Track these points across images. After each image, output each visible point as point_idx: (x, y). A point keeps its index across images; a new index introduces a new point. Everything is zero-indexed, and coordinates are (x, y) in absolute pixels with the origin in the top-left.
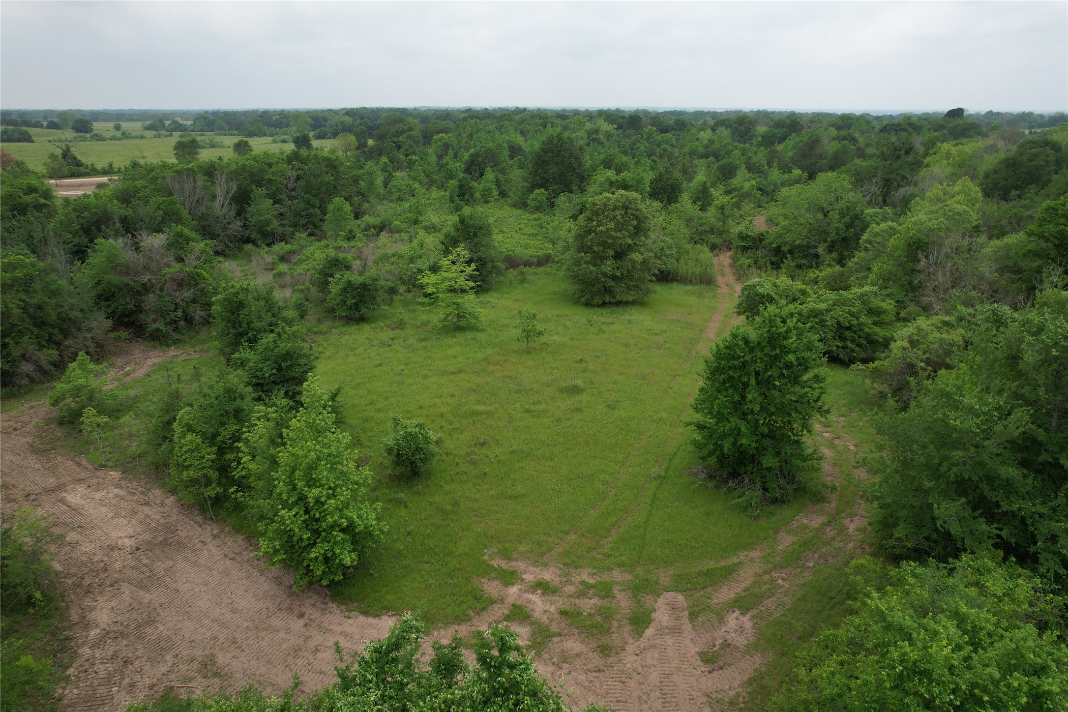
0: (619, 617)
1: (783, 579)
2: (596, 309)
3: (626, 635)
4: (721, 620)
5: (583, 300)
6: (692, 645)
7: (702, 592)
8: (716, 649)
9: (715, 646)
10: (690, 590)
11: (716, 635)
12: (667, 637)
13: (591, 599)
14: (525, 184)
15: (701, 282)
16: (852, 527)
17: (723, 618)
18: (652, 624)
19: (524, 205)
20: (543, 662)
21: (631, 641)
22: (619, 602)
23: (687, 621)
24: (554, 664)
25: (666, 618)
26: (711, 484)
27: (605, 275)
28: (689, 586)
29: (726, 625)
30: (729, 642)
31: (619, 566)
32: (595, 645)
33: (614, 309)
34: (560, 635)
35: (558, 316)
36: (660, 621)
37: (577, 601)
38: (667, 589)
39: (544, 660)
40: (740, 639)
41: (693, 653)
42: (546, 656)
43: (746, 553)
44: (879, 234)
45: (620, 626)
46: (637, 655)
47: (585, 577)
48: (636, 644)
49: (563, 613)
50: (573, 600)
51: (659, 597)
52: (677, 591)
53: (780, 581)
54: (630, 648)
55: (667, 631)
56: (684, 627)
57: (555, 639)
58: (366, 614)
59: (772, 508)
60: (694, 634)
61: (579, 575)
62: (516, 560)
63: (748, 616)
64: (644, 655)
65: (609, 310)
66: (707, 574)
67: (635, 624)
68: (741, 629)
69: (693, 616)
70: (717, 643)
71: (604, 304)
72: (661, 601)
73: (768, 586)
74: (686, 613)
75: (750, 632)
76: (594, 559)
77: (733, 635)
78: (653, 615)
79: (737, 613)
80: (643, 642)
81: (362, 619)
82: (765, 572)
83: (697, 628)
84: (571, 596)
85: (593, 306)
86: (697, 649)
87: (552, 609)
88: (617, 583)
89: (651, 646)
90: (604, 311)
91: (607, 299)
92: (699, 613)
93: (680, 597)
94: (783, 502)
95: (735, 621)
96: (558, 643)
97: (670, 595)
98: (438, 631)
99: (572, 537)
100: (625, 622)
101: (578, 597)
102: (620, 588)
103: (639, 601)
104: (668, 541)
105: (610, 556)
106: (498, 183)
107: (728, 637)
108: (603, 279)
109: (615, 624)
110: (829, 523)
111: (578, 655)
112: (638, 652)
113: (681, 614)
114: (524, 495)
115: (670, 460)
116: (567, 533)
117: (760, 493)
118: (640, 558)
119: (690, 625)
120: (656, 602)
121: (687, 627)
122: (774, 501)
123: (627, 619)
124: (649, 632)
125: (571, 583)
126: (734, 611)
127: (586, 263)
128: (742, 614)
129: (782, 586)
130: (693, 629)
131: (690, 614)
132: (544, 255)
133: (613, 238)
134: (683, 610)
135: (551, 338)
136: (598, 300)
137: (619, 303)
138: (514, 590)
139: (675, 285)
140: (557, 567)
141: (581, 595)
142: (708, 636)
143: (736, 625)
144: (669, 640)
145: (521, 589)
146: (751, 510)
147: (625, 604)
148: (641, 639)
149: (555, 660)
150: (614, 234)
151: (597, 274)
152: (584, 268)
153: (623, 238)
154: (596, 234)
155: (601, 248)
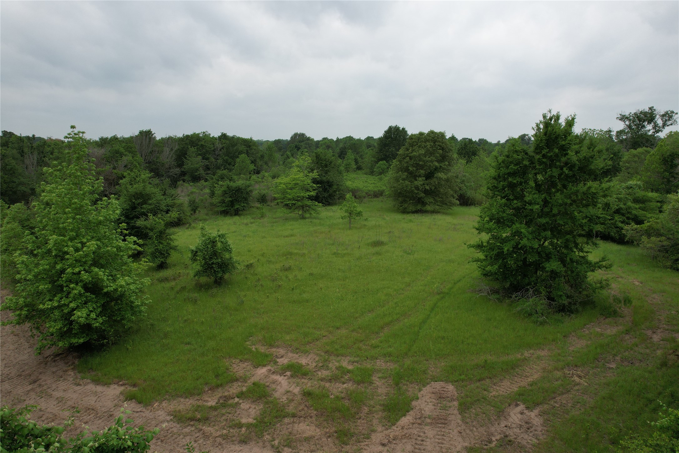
0: (372, 403)
1: (580, 377)
3: (375, 422)
4: (501, 414)
5: (401, 209)
6: (460, 439)
7: (478, 384)
8: (493, 445)
9: (490, 441)
10: (463, 381)
11: (493, 429)
12: (427, 427)
13: (344, 383)
14: (373, 159)
16: (656, 338)
17: (503, 411)
18: (411, 413)
19: (372, 173)
20: (261, 444)
21: (380, 429)
22: (377, 388)
23: (456, 412)
24: (273, 446)
25: (431, 406)
26: (493, 297)
27: (417, 188)
28: (463, 377)
29: (506, 419)
30: (512, 438)
31: (385, 355)
32: (334, 429)
33: (424, 214)
34: (294, 416)
36: (421, 410)
37: (327, 385)
38: (435, 379)
39: (264, 442)
40: (526, 437)
41: (459, 448)
42: (267, 437)
43: (531, 351)
44: (637, 156)
45: (370, 412)
46: (384, 445)
47: (345, 364)
48: (387, 432)
49: (307, 394)
50: (322, 383)
51: (424, 386)
52: (447, 381)
53: (577, 379)
54: (377, 437)
55: (428, 421)
56: (452, 418)
57: (286, 420)
58: (97, 382)
59: (558, 316)
60: (463, 427)
61: (338, 362)
62: (278, 347)
63: (536, 411)
64: (393, 446)
66: (485, 366)
67: (389, 411)
68: (528, 426)
69: (464, 408)
70: (494, 439)
71: (416, 212)
72: (427, 390)
73: (559, 382)
74: (456, 403)
75: (540, 429)
76: (360, 349)
77: (517, 431)
78: (414, 403)
79: (521, 407)
80: (395, 431)
81: (91, 387)
82: (556, 369)
83: (468, 420)
84: (322, 380)
86: (466, 444)
87: (297, 390)
88: (379, 371)
89: (404, 436)
91: (419, 207)
92: (472, 404)
93: (451, 387)
94: (571, 312)
95: (520, 416)
96: (289, 424)
97: (438, 385)
98: (161, 403)
99: (343, 332)
100: (378, 407)
101: (330, 381)
102: (380, 375)
103: (399, 389)
104: (443, 338)
105: (378, 346)
106: (356, 161)
107: (509, 432)
108: (416, 191)
109: (366, 409)
110: (627, 332)
111: (308, 439)
112: (386, 441)
113: (449, 404)
114: (307, 301)
115: (455, 284)
116: (338, 328)
117: (545, 302)
118: (409, 350)
119: (460, 416)
120: (420, 390)
121: (455, 418)
122: (562, 309)
123: (380, 405)
124: (405, 420)
125: (327, 368)
126: (517, 405)
127: (403, 179)
128: (527, 408)
129: (578, 384)
130: (463, 421)
131: (460, 405)
133: (424, 161)
134: (452, 400)
137: (429, 212)
138: (262, 371)
139: (473, 207)
140: (317, 354)
141: (333, 379)
142: (482, 430)
143: (520, 420)
144: (430, 432)
145: (270, 370)
146: (536, 315)
147: (382, 390)
148: (394, 428)
149: (276, 442)
150: (424, 159)
151: (411, 188)
152: (402, 183)
153: (432, 161)
154: (411, 158)
155: (415, 169)
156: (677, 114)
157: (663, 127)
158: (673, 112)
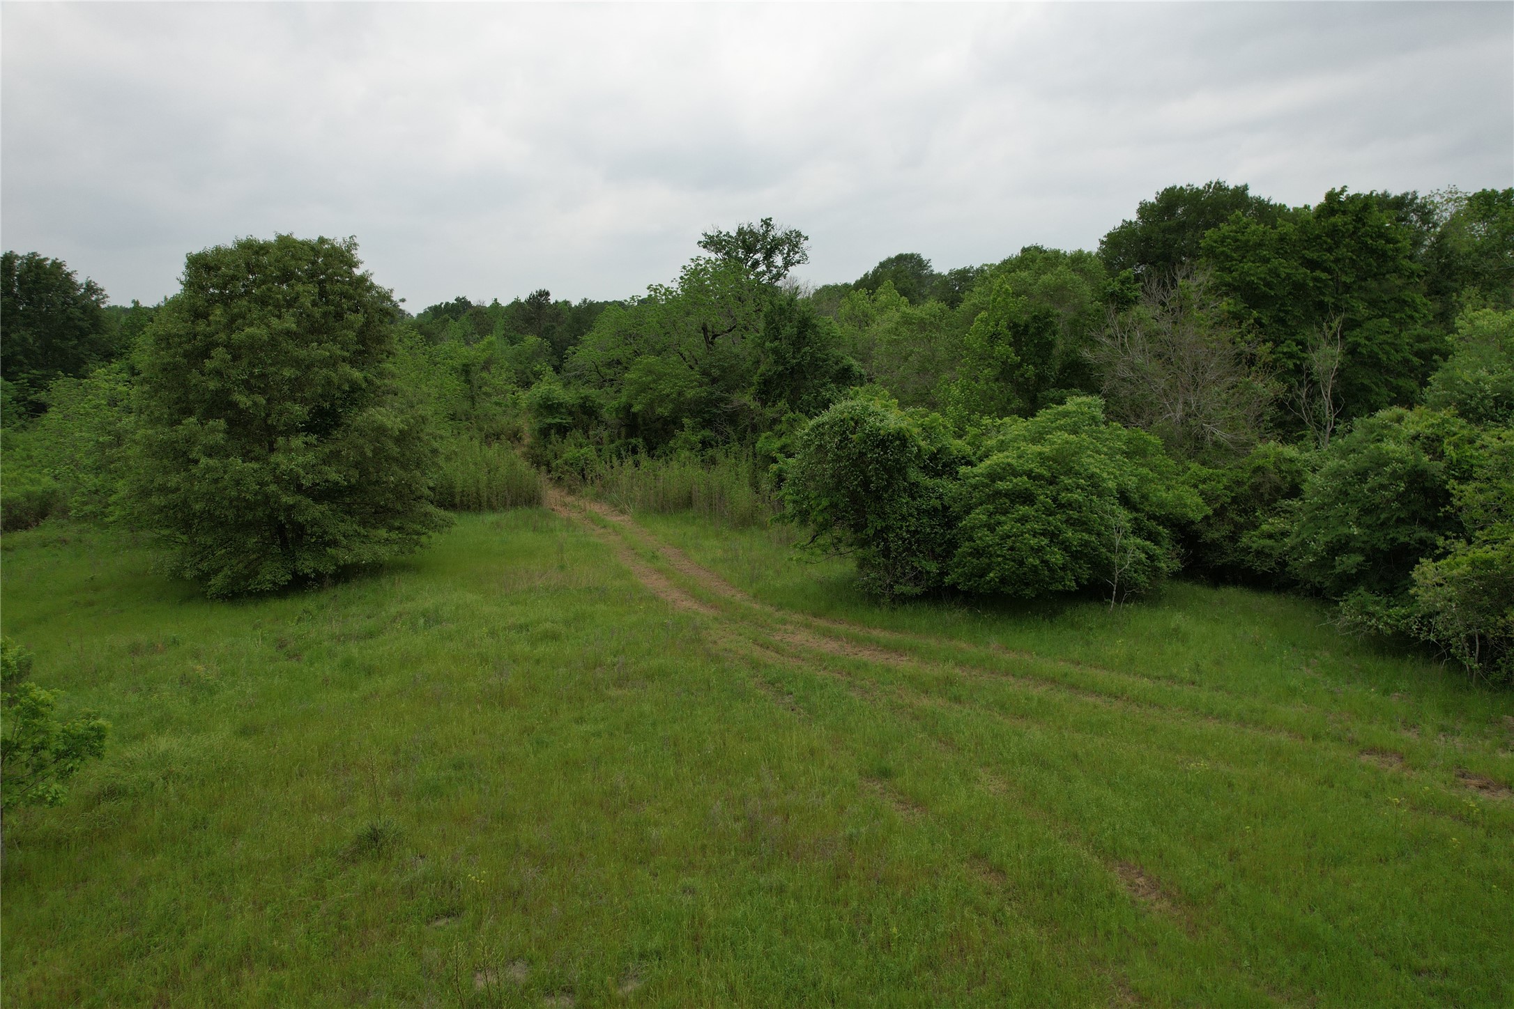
2: (278, 606)
5: (217, 581)
15: (514, 504)
27: (289, 483)
33: (340, 591)
35: (135, 650)
65: (324, 598)
71: (299, 584)
85: (260, 596)
90: (308, 603)
91: (307, 564)
108: (285, 498)
127: (210, 452)
132: (29, 497)
133: (297, 363)
135: (133, 752)
136: (272, 572)
137: (346, 574)
150: (302, 353)
151: (262, 484)
152: (208, 469)
153: (332, 363)
154: (236, 355)
155: (262, 400)
156: (806, 238)
157: (786, 267)
158: (799, 235)
